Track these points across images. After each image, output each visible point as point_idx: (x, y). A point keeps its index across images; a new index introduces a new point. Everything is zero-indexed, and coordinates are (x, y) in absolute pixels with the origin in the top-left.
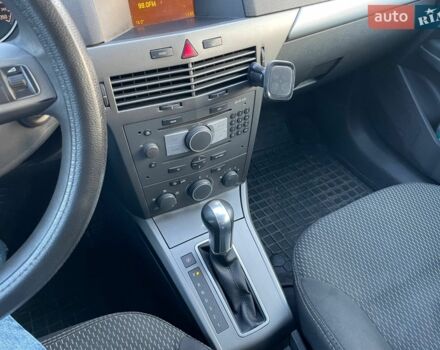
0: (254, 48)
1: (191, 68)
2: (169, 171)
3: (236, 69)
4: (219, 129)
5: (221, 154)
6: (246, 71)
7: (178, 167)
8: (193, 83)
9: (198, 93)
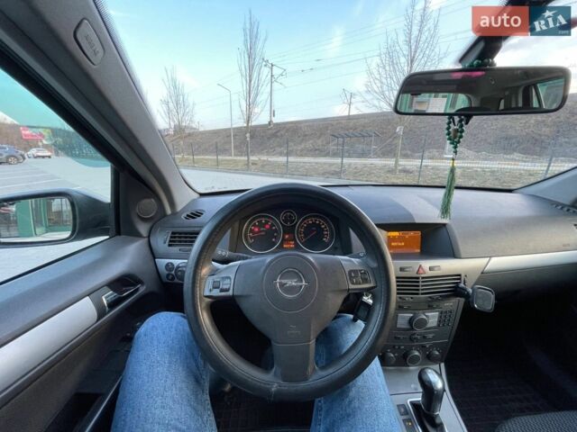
0: (460, 275)
1: (421, 280)
2: (395, 338)
3: (449, 284)
4: (432, 318)
5: (431, 336)
6: (455, 288)
7: (401, 337)
8: (420, 288)
9: (422, 294)
